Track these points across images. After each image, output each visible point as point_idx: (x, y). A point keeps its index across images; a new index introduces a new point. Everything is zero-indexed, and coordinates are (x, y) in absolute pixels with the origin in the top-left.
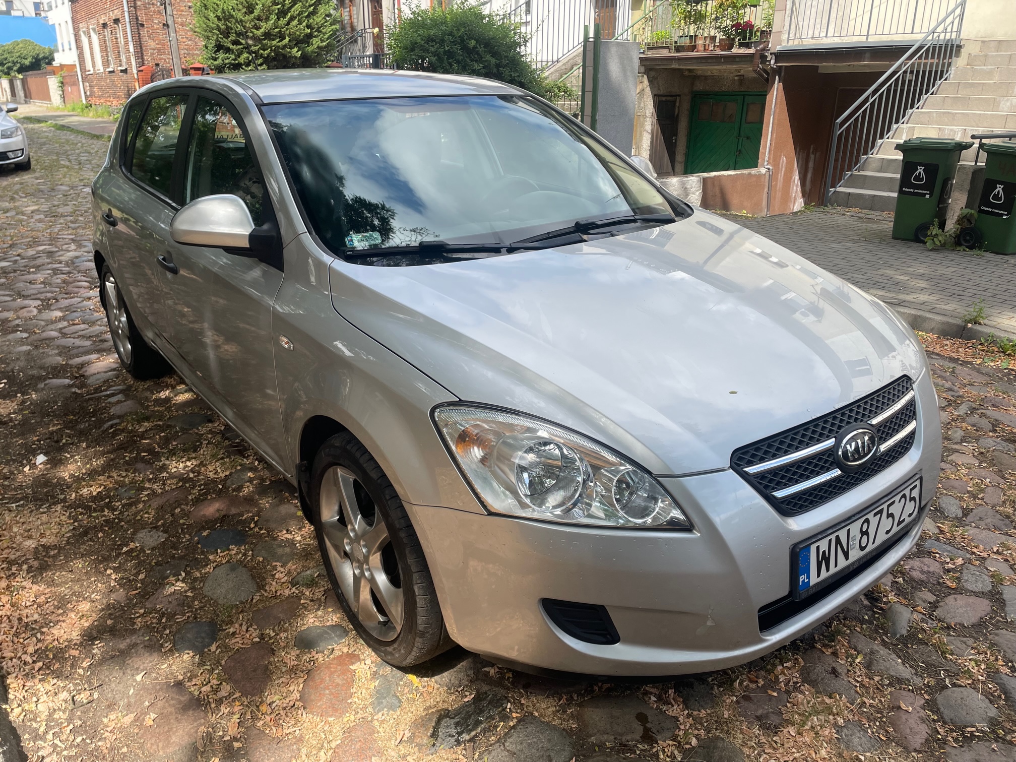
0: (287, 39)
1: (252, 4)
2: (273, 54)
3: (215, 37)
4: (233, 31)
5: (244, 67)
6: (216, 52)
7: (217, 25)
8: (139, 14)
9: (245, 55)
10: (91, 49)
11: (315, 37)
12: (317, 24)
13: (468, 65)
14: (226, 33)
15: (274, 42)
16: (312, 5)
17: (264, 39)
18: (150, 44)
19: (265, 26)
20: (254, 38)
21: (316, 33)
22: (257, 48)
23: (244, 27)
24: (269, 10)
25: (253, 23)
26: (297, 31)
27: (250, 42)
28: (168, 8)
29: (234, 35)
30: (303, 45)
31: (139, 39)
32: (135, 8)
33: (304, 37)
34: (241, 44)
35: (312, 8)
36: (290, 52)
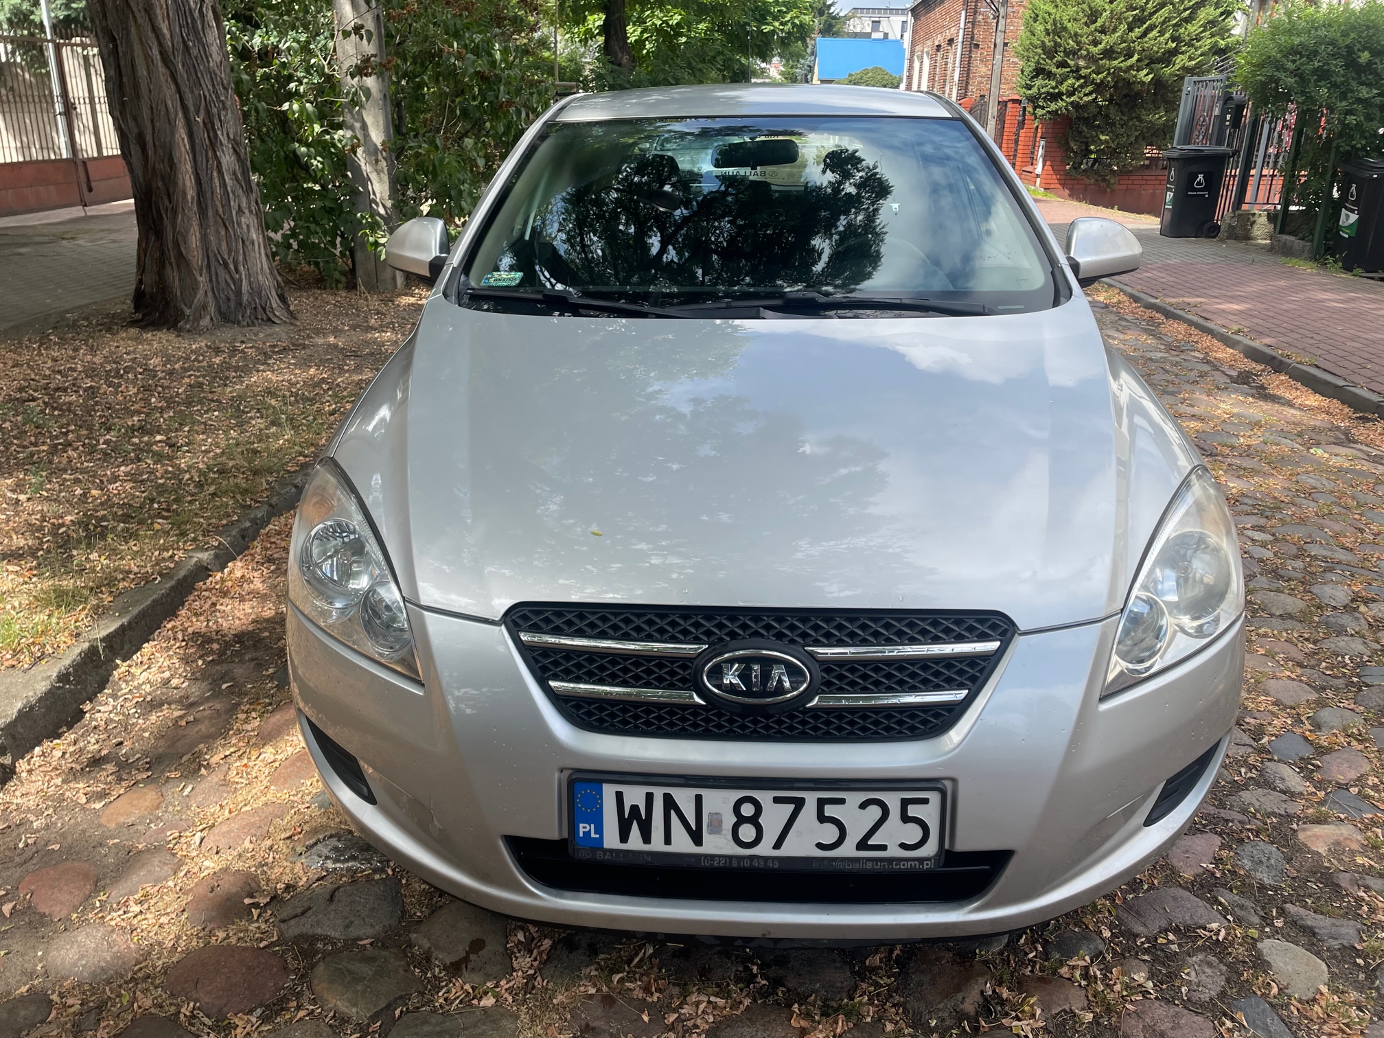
0: (1136, 57)
1: (1097, 10)
2: (1109, 79)
3: (1037, 58)
4: (1062, 49)
5: (1064, 97)
6: (1033, 78)
7: (1043, 42)
8: (976, 32)
9: (1071, 81)
10: (920, 77)
11: (1182, 53)
12: (1188, 35)
13: (1352, 91)
14: (1050, 53)
15: (1116, 62)
16: (1188, 9)
17: (1102, 59)
18: (981, 69)
19: (1107, 40)
20: (1090, 58)
21: (1184, 48)
22: (1089, 71)
23: (1078, 43)
24: (1119, 18)
25: (1090, 37)
26: (1153, 45)
27: (1082, 63)
28: (1002, 21)
29: (1062, 54)
30: (1159, 66)
31: (969, 63)
32: (973, 24)
33: (1164, 54)
34: (1069, 66)
35: (1188, 12)
36: (1135, 76)
